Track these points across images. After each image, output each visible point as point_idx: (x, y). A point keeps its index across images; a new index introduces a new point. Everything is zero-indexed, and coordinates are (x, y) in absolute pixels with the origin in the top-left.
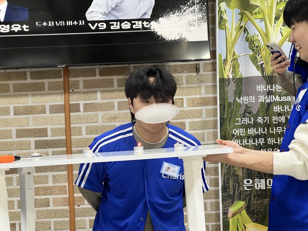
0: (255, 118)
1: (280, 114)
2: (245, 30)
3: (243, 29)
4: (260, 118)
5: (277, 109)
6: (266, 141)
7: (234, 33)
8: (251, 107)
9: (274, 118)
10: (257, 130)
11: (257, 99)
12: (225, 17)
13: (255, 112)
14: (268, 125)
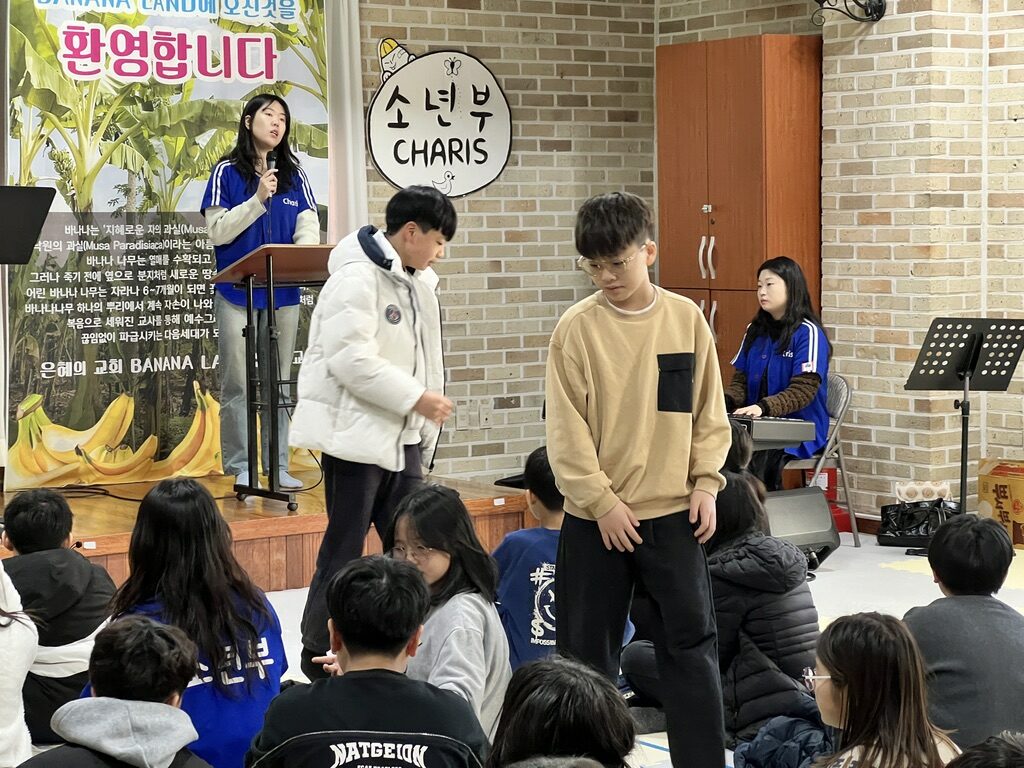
0: (62, 274)
1: (94, 269)
2: (49, 142)
3: (45, 140)
4: (68, 274)
5: (91, 261)
6: (75, 307)
7: (31, 143)
8: (56, 257)
9: (88, 274)
10: (64, 292)
11: (65, 246)
12: (19, 118)
13: (62, 266)
14: (79, 285)
